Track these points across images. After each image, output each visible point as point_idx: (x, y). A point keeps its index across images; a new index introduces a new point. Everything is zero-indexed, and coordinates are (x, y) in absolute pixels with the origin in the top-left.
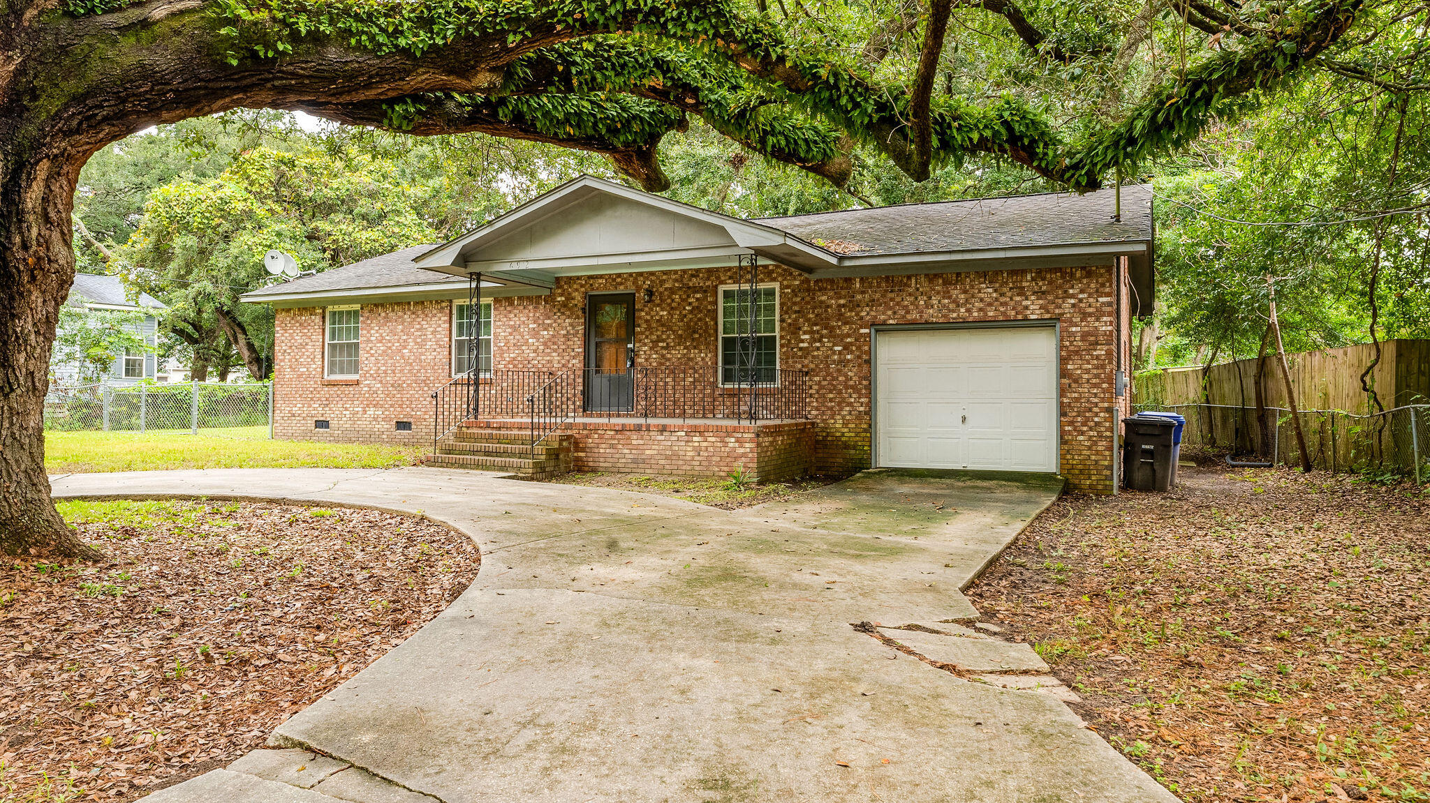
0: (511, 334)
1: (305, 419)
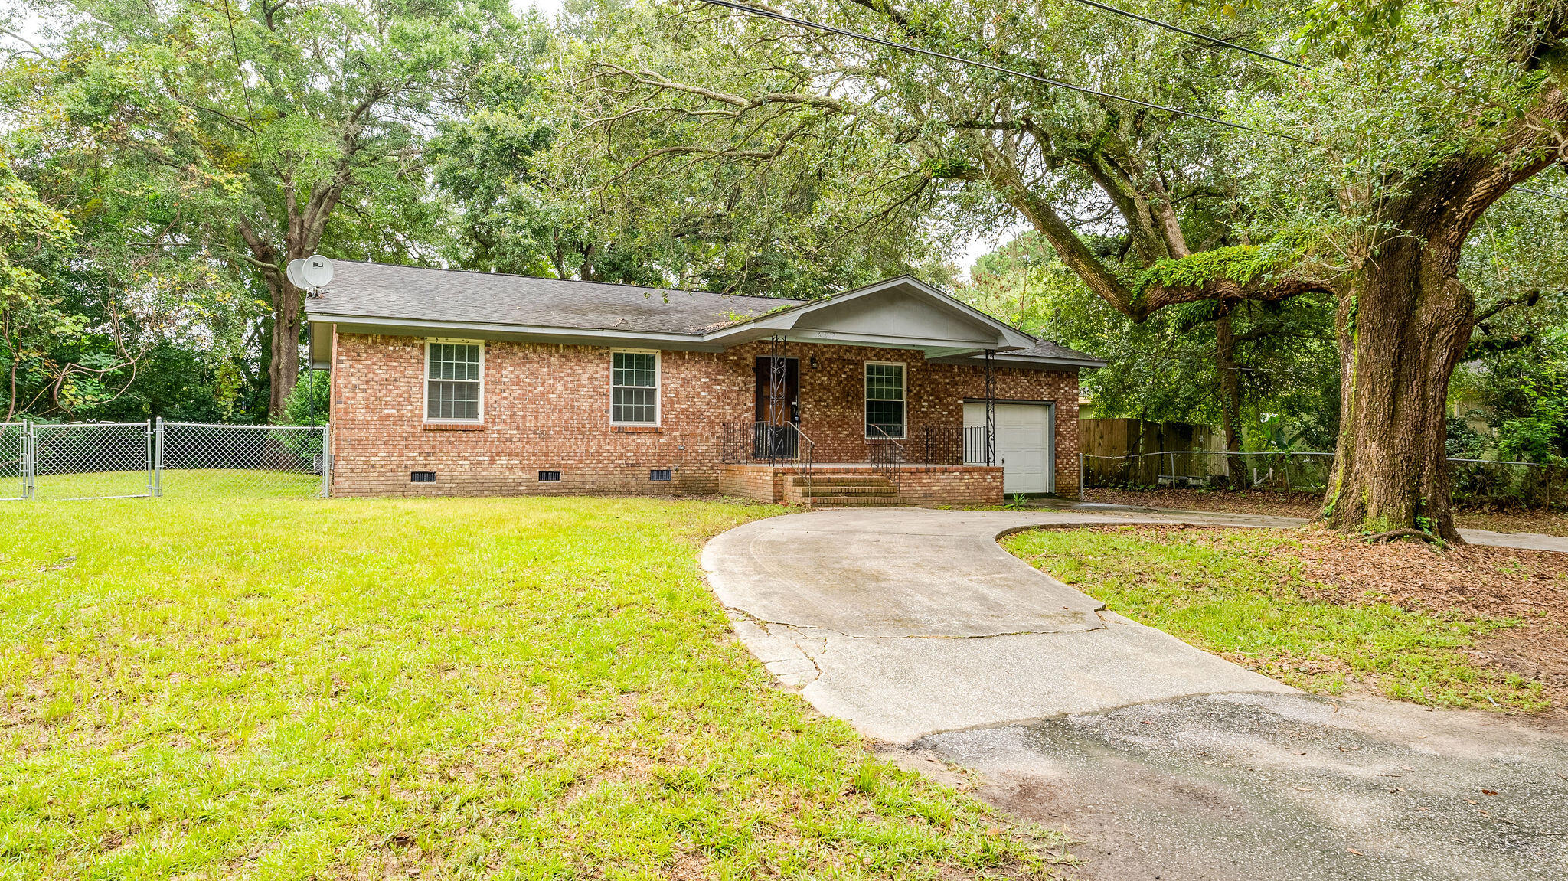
0: (682, 386)
1: (392, 470)
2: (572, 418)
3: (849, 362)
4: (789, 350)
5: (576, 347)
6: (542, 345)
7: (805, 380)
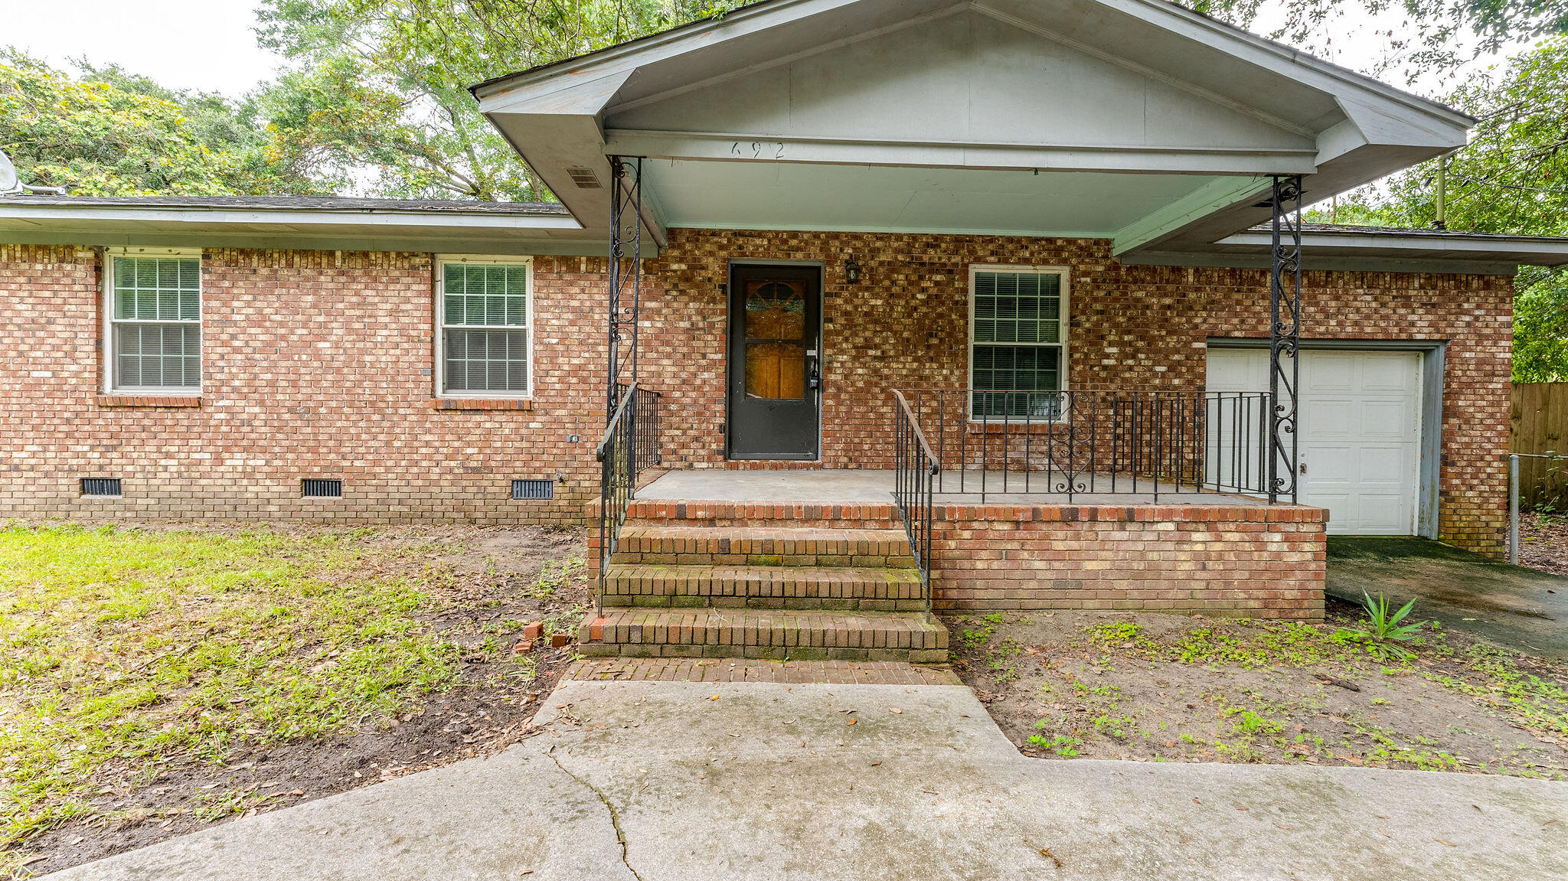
0: (572, 323)
1: (47, 475)
2: (358, 384)
3: (933, 268)
4: (798, 249)
5: (366, 255)
6: (304, 253)
7: (835, 307)
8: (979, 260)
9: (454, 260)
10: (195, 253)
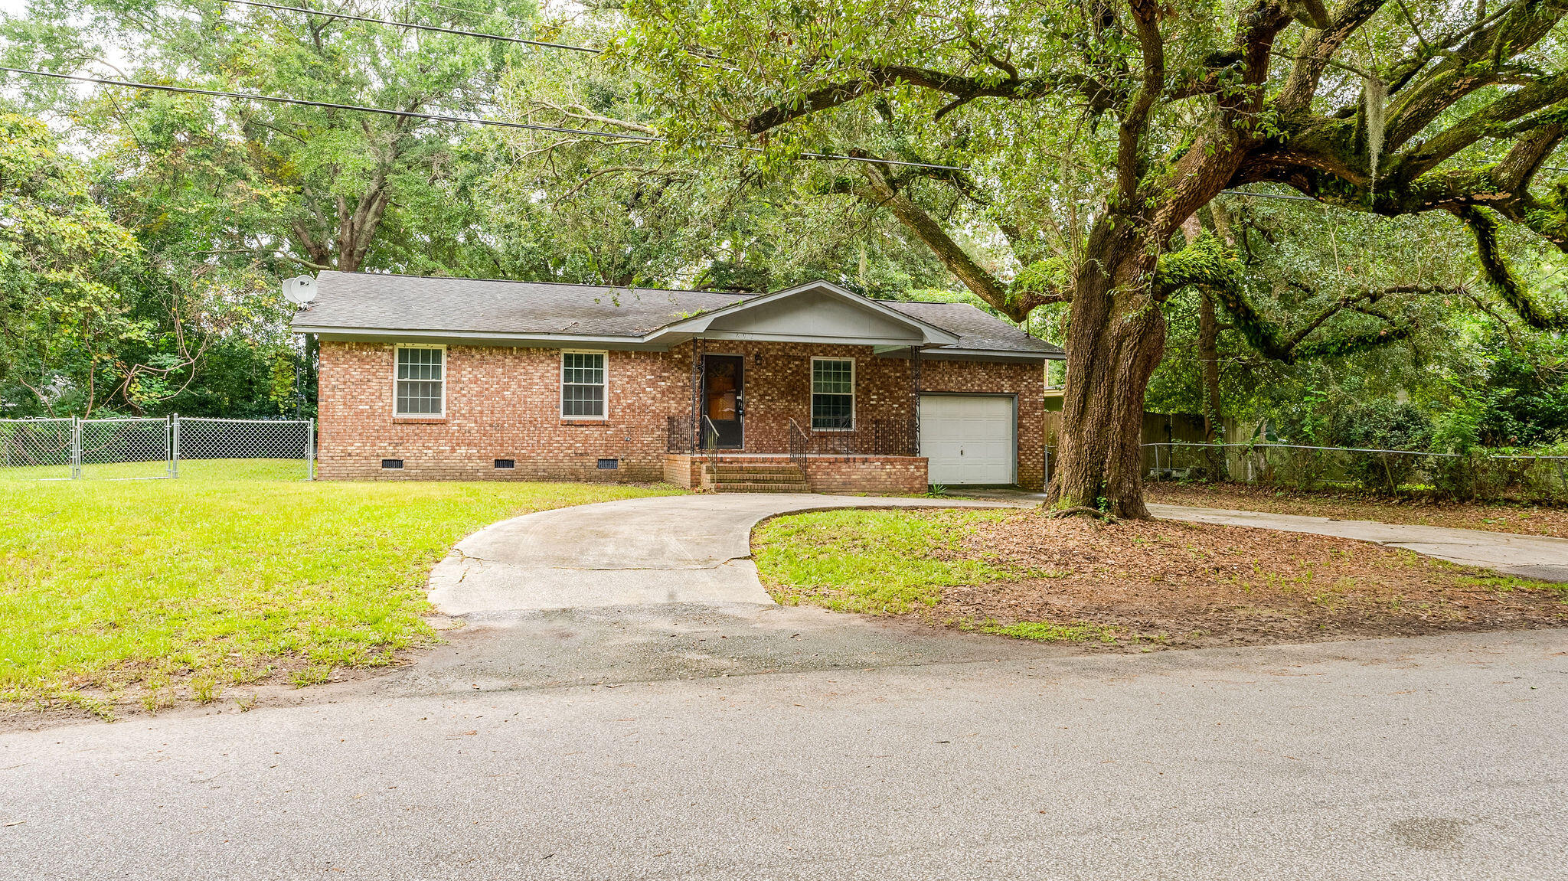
0: (628, 383)
1: (366, 458)
2: (524, 412)
3: (795, 358)
4: (733, 348)
5: (528, 349)
6: (498, 348)
7: (750, 376)
8: (815, 355)
9: (570, 351)
10: (443, 347)
